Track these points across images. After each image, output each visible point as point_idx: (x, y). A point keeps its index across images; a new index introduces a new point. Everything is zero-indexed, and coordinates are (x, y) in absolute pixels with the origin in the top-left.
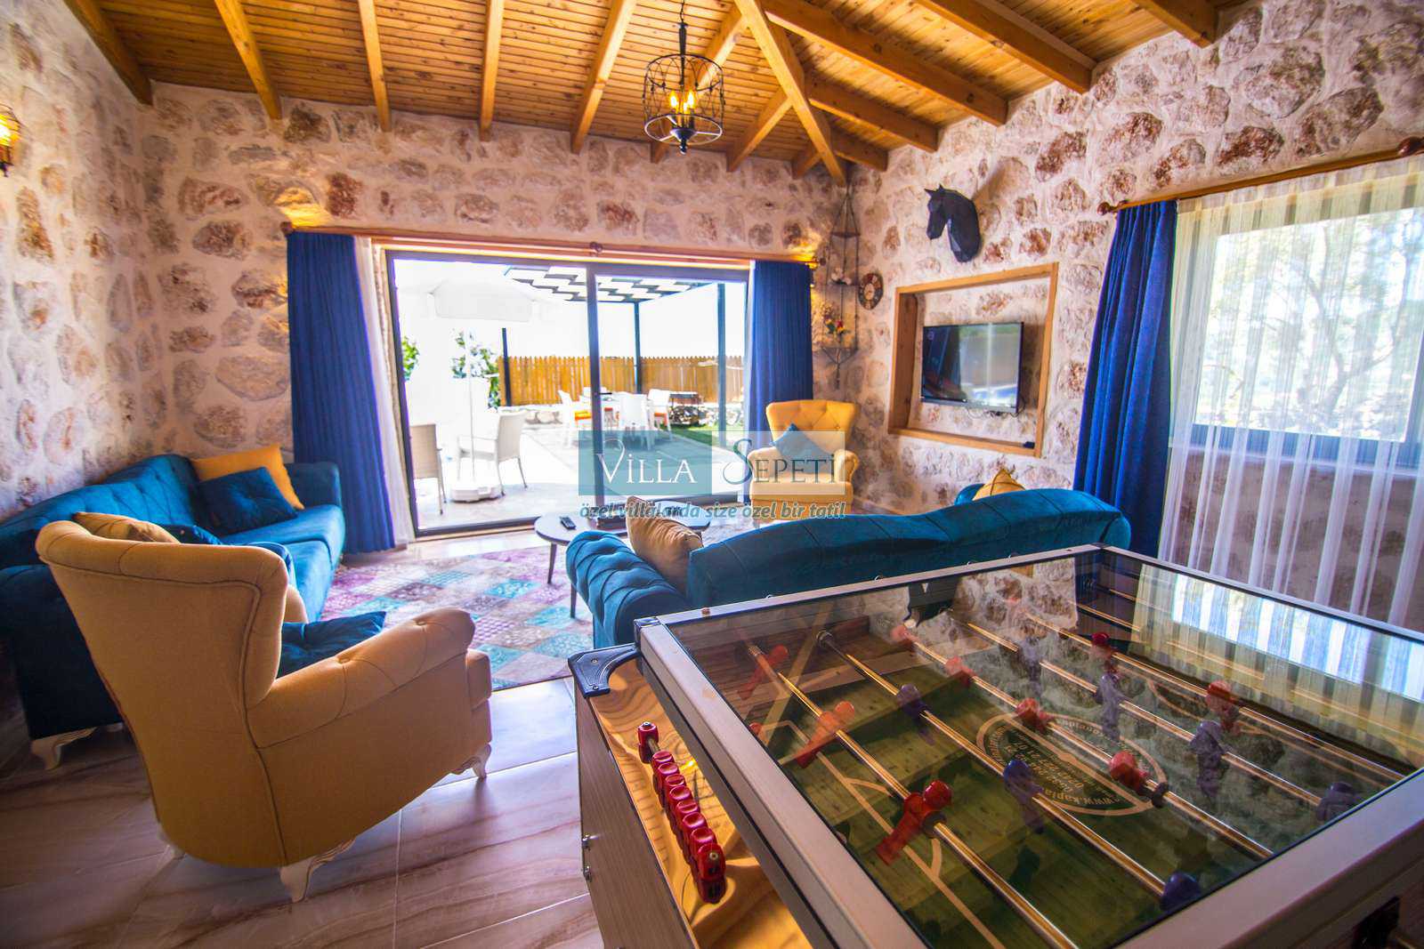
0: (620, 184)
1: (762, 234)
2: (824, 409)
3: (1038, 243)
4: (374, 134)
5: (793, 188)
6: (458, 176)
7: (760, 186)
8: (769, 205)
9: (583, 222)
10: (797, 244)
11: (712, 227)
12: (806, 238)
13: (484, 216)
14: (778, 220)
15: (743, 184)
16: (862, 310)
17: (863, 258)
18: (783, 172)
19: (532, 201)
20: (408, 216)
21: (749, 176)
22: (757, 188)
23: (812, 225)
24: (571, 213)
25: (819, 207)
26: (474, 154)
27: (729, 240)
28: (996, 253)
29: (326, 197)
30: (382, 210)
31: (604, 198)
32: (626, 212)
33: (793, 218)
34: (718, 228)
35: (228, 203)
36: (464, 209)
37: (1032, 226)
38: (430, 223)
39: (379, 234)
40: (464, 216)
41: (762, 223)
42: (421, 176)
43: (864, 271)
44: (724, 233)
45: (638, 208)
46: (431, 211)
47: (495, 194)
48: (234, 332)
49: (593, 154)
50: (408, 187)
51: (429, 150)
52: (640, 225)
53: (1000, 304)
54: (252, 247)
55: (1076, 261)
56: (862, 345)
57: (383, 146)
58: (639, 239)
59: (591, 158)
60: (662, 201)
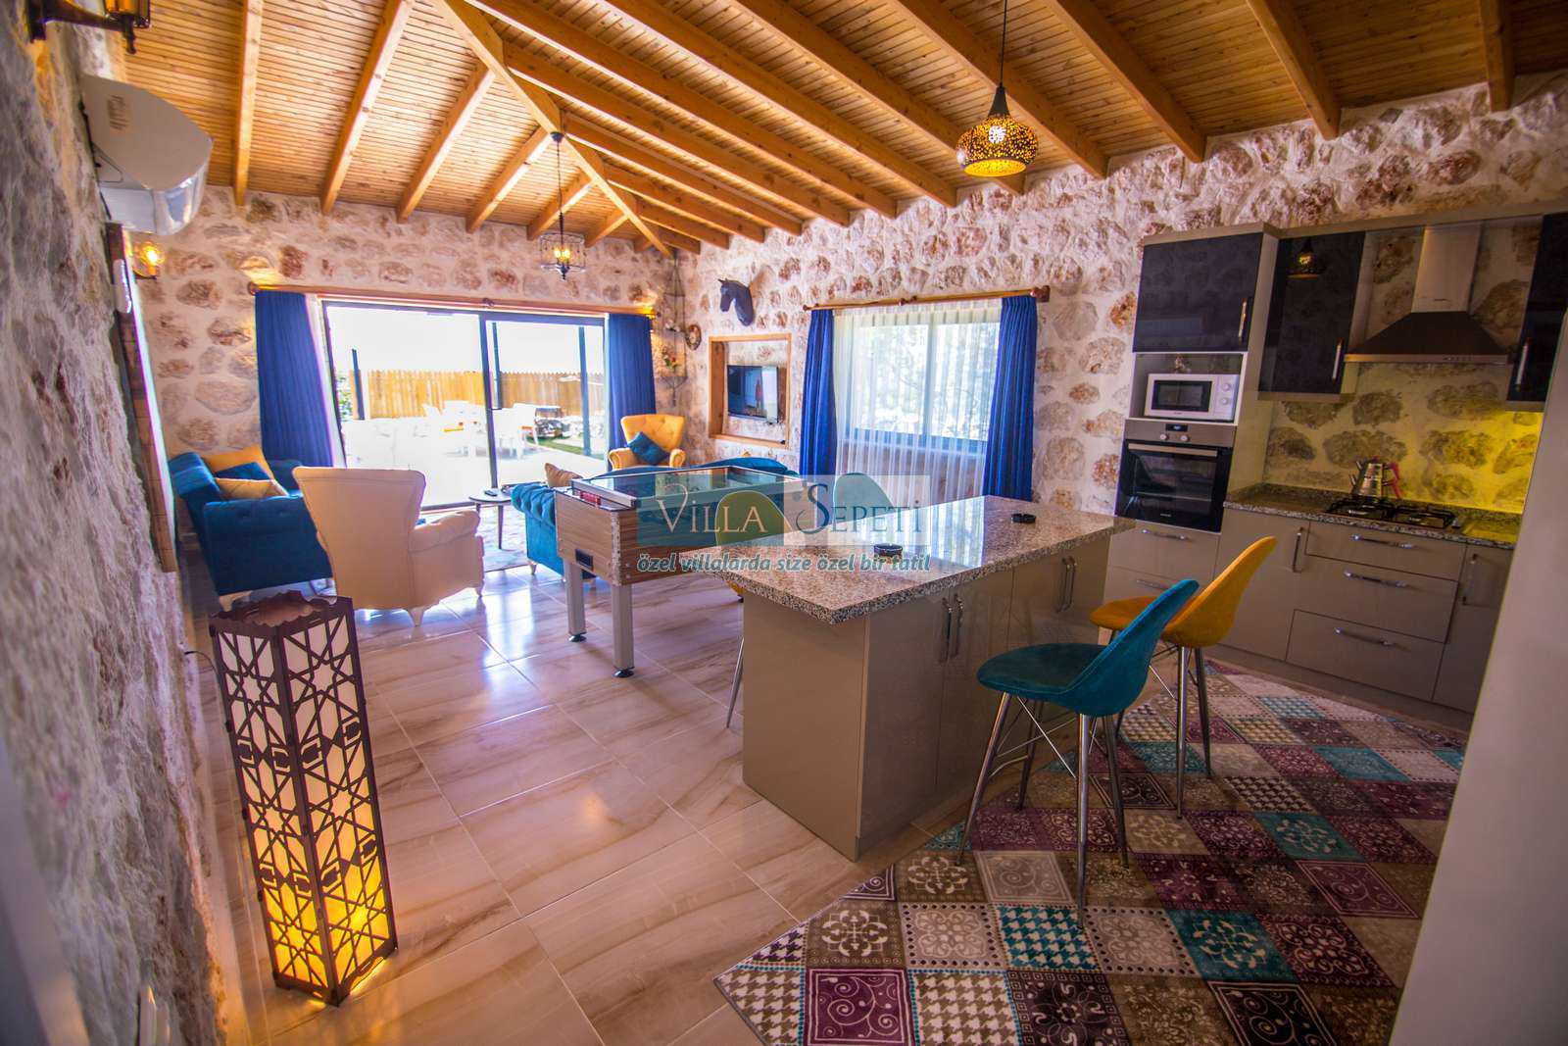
0: (504, 255)
1: (613, 293)
2: (663, 421)
3: (781, 320)
4: (316, 218)
5: (634, 260)
6: (381, 248)
7: (610, 258)
8: (618, 272)
9: (477, 283)
10: (639, 300)
11: (575, 287)
12: (646, 296)
13: (403, 279)
14: (624, 283)
15: (598, 256)
16: (689, 351)
17: (688, 314)
18: (627, 248)
19: (438, 268)
20: (344, 278)
21: (601, 252)
22: (608, 260)
23: (651, 287)
24: (468, 277)
25: (655, 274)
26: (393, 234)
27: (588, 297)
28: (762, 323)
29: (279, 264)
30: (323, 274)
31: (492, 265)
32: (510, 276)
33: (636, 281)
34: (580, 288)
35: (204, 267)
36: (386, 273)
37: (778, 310)
38: (361, 283)
39: (320, 291)
40: (386, 278)
41: (613, 285)
42: (354, 249)
43: (689, 322)
44: (584, 291)
45: (519, 274)
46: (360, 274)
47: (408, 262)
48: (210, 364)
49: (483, 233)
50: (343, 256)
51: (358, 230)
52: (520, 285)
53: (768, 354)
54: (223, 301)
55: (797, 335)
56: (690, 375)
57: (323, 226)
58: (521, 296)
59: (481, 237)
60: (537, 268)
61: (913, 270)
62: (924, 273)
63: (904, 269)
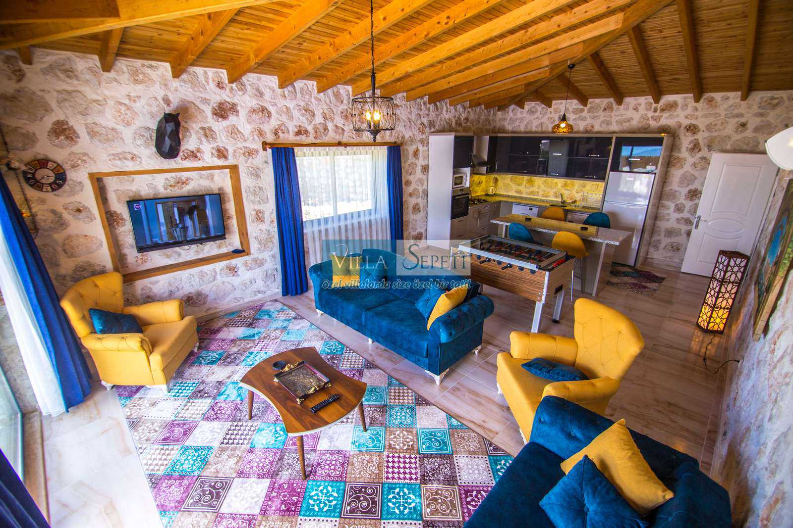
3: (221, 153)
28: (194, 155)
37: (216, 144)
53: (183, 183)
55: (247, 165)
61: (336, 126)
62: (343, 130)
63: (330, 125)
